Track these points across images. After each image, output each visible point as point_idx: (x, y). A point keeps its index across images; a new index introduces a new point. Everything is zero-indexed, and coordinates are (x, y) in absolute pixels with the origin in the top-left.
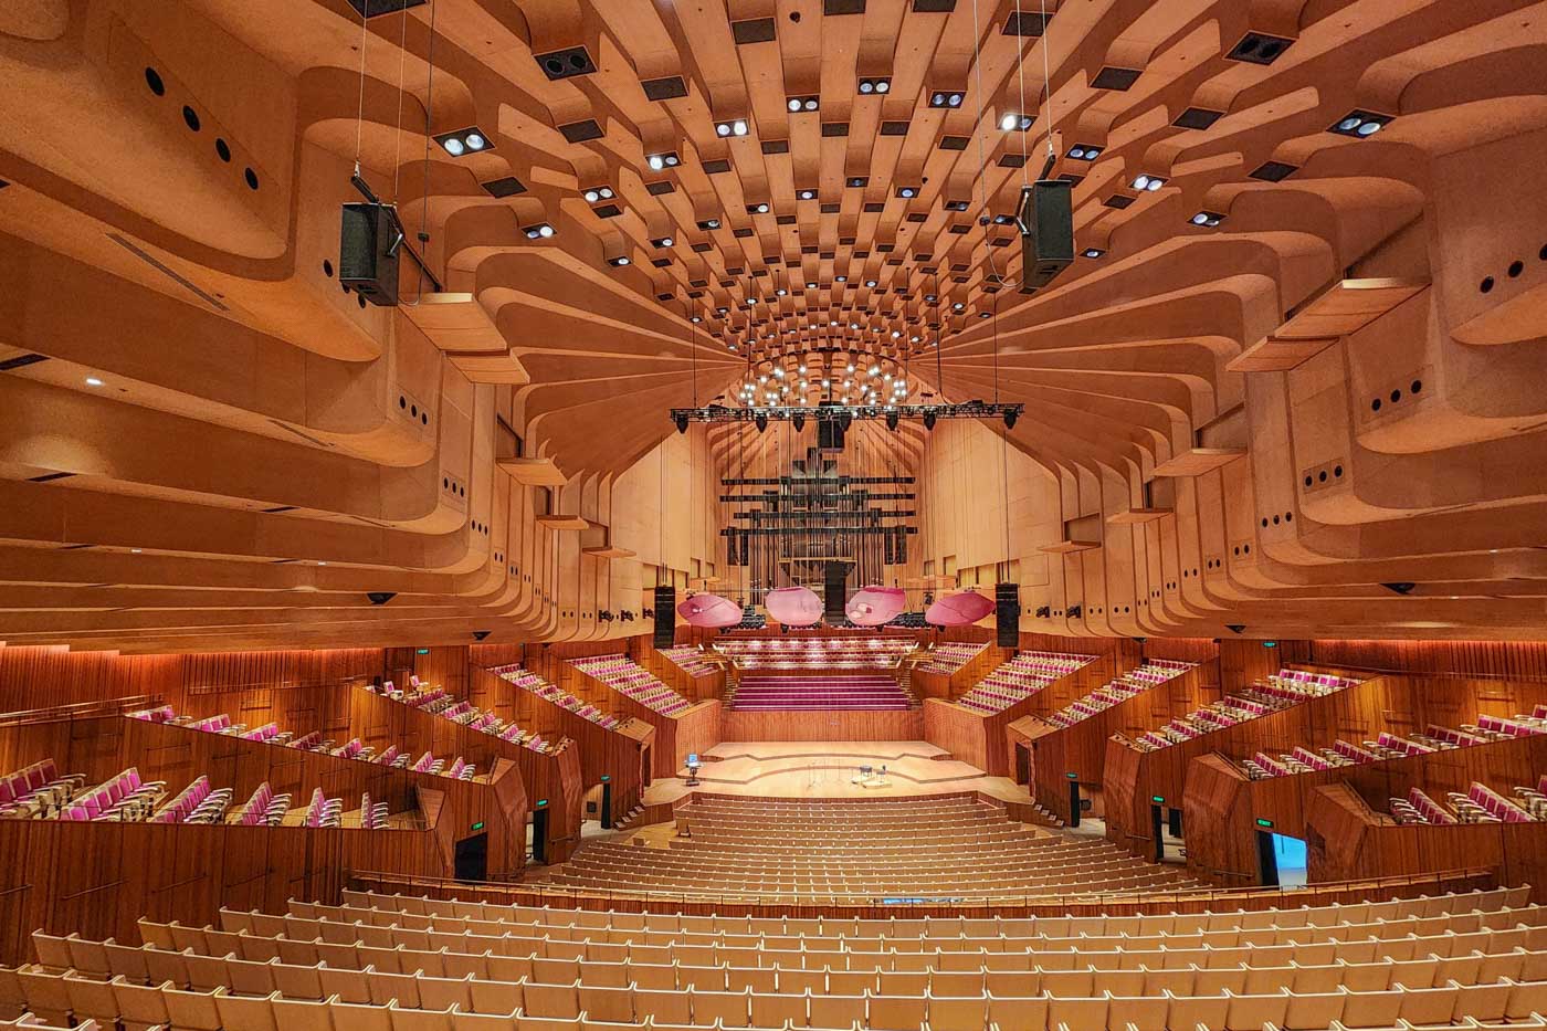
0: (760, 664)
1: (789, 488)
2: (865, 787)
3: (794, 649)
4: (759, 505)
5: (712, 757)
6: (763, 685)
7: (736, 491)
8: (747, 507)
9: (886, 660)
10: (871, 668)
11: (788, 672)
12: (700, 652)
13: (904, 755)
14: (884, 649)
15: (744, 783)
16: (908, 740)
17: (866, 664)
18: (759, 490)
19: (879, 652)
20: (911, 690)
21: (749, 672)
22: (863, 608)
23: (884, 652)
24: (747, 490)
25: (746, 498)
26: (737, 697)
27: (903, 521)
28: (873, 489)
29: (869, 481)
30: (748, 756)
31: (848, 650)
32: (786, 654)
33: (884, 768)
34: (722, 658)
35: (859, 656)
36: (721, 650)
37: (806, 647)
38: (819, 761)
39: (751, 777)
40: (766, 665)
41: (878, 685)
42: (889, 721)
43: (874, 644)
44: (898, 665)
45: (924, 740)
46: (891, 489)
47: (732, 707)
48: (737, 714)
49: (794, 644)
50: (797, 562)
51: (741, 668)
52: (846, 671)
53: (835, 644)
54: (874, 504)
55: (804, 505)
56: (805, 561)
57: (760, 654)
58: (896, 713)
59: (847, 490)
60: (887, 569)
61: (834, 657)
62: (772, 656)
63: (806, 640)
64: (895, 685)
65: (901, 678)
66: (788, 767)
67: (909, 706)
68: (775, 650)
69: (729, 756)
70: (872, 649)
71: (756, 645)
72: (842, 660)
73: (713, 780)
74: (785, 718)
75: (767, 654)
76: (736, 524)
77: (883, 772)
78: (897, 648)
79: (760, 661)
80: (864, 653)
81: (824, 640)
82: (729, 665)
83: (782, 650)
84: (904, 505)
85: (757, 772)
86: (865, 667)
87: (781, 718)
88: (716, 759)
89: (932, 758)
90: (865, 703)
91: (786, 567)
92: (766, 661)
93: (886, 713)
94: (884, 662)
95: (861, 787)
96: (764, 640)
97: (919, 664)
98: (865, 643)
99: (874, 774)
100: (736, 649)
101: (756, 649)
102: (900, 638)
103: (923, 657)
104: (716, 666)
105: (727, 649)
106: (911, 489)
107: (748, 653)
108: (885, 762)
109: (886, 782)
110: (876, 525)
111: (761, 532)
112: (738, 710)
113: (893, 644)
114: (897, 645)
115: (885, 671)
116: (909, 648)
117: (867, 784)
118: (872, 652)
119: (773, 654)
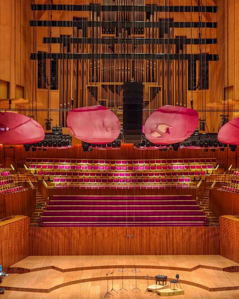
0: (68, 183)
1: (98, 15)
2: (159, 294)
3: (102, 170)
4: (69, 31)
5: (19, 268)
6: (72, 203)
7: (45, 17)
8: (56, 32)
9: (188, 180)
10: (174, 188)
11: (96, 191)
12: (12, 172)
13: (199, 267)
14: (187, 171)
15: (46, 291)
16: (204, 254)
17: (170, 184)
18: (69, 16)
19: (181, 174)
20: (211, 208)
21: (58, 190)
22: (162, 128)
23: (186, 174)
24: (56, 16)
25: (54, 24)
26: (45, 214)
27: (207, 49)
28: (178, 17)
29: (176, 9)
30: (53, 267)
31: (153, 171)
32: (92, 174)
33: (177, 276)
34: (33, 177)
35: (163, 177)
36: (32, 170)
37: (113, 168)
38: (117, 273)
39: (54, 286)
40: (75, 184)
41: (179, 203)
42: (187, 236)
43: (178, 166)
44: (198, 185)
45: (219, 254)
46: (194, 17)
47: (41, 223)
48: (44, 230)
49: (102, 166)
50: (103, 86)
51: (50, 187)
52: (150, 191)
53: (141, 166)
54: (177, 32)
55: (113, 32)
56: (113, 86)
57: (69, 174)
58: (194, 229)
59: (154, 18)
60: (189, 93)
61: (140, 178)
62: (81, 177)
63: (114, 162)
64: (194, 203)
65: (201, 198)
66: (90, 277)
67: (206, 222)
68: (84, 171)
69: (35, 267)
70: (176, 170)
71: (66, 166)
72: (147, 181)
73: (17, 289)
74: (89, 234)
75: (76, 174)
76: (44, 48)
77: (176, 281)
78: (199, 170)
79: (68, 180)
80: (168, 174)
81: (130, 162)
82: (39, 184)
83: (90, 171)
84: (207, 33)
85: (60, 281)
86: (168, 188)
87: (87, 233)
88: (22, 271)
89: (224, 270)
90: (166, 219)
91: (93, 90)
92: (75, 180)
93: (185, 229)
94: (187, 183)
95: (155, 294)
96: (73, 162)
97: (218, 185)
98: (169, 165)
99: (168, 283)
100: (47, 170)
101: (66, 170)
102: (203, 161)
103: (222, 178)
104: (26, 185)
105: (38, 170)
106: (214, 17)
107: (58, 174)
108: (179, 272)
109: (179, 290)
110: (180, 52)
111: (69, 57)
112: (45, 225)
113: (196, 167)
114: (199, 167)
115: (187, 190)
116: (210, 170)
117: (161, 291)
118: (175, 174)
119: (82, 174)
